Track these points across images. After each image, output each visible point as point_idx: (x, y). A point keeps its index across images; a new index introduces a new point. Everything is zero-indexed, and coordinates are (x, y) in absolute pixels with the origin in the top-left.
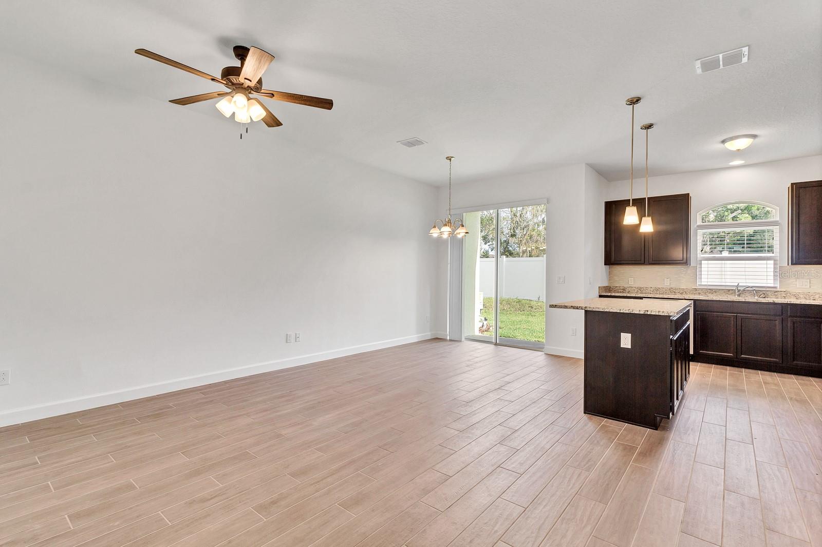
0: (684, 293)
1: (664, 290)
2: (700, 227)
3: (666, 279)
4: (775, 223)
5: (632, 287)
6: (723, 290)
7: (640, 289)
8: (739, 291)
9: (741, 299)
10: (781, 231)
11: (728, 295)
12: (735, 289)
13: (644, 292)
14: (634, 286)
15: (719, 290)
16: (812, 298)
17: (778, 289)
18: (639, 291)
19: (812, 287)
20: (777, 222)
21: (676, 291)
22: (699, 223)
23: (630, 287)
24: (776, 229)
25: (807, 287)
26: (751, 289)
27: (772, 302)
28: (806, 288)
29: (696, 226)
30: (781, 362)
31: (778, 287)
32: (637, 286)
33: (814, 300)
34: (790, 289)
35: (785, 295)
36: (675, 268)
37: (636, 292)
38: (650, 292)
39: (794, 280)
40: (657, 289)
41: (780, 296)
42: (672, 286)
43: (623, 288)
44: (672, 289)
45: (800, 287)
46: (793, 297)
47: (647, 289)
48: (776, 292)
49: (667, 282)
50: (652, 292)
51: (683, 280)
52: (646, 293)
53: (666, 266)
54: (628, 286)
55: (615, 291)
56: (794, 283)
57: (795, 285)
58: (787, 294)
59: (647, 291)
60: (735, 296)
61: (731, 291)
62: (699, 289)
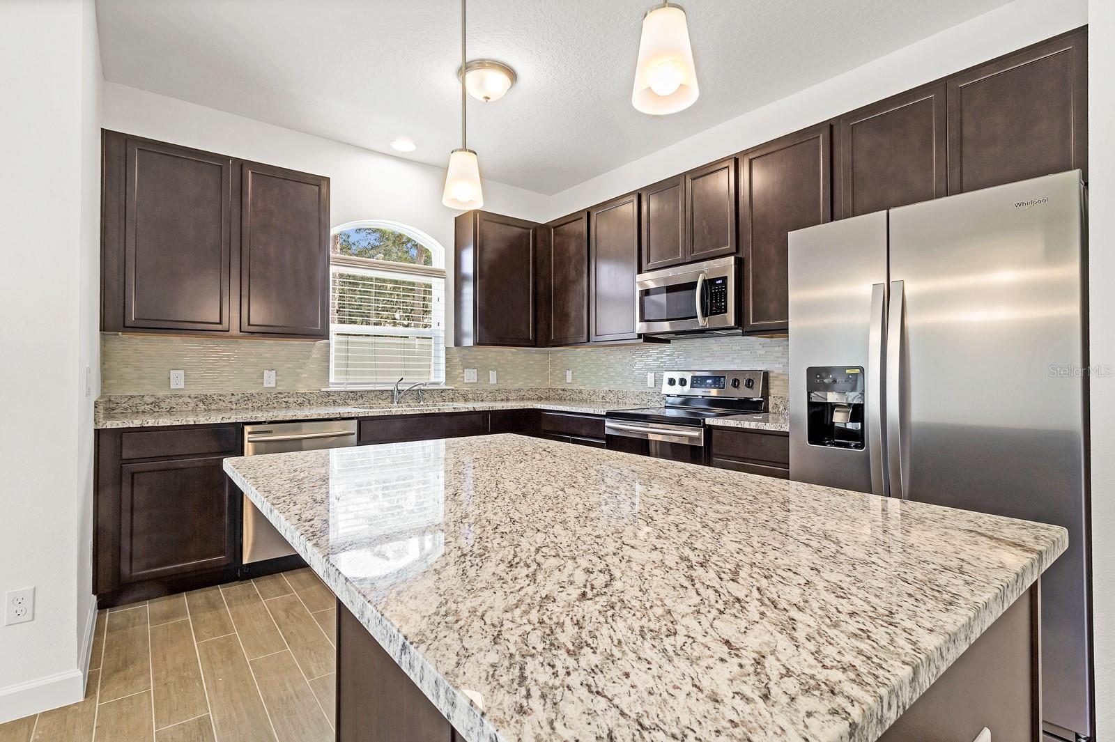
0: (306, 403)
1: (263, 398)
3: (266, 372)
4: (439, 274)
5: (180, 397)
6: (372, 391)
7: (201, 398)
8: (399, 392)
10: (447, 289)
11: (380, 401)
12: (392, 388)
13: (213, 407)
14: (188, 393)
15: (368, 392)
17: (444, 387)
18: (201, 405)
19: (479, 382)
20: (444, 272)
21: (291, 400)
23: (173, 396)
25: (473, 381)
28: (473, 383)
31: (445, 384)
32: (192, 393)
33: (482, 401)
34: (457, 385)
35: (453, 397)
36: (287, 345)
37: (190, 408)
38: (229, 405)
39: (461, 371)
40: (248, 398)
41: (447, 398)
42: (280, 389)
43: (153, 400)
44: (282, 396)
45: (468, 381)
46: (461, 398)
47: (221, 398)
48: (443, 391)
49: (270, 380)
50: (234, 407)
51: (301, 373)
52: (219, 410)
53: (267, 342)
54: (168, 393)
55: (126, 409)
56: (461, 375)
57: (462, 379)
58: (455, 396)
59: (221, 403)
60: (392, 402)
61: (386, 395)
62: (335, 392)
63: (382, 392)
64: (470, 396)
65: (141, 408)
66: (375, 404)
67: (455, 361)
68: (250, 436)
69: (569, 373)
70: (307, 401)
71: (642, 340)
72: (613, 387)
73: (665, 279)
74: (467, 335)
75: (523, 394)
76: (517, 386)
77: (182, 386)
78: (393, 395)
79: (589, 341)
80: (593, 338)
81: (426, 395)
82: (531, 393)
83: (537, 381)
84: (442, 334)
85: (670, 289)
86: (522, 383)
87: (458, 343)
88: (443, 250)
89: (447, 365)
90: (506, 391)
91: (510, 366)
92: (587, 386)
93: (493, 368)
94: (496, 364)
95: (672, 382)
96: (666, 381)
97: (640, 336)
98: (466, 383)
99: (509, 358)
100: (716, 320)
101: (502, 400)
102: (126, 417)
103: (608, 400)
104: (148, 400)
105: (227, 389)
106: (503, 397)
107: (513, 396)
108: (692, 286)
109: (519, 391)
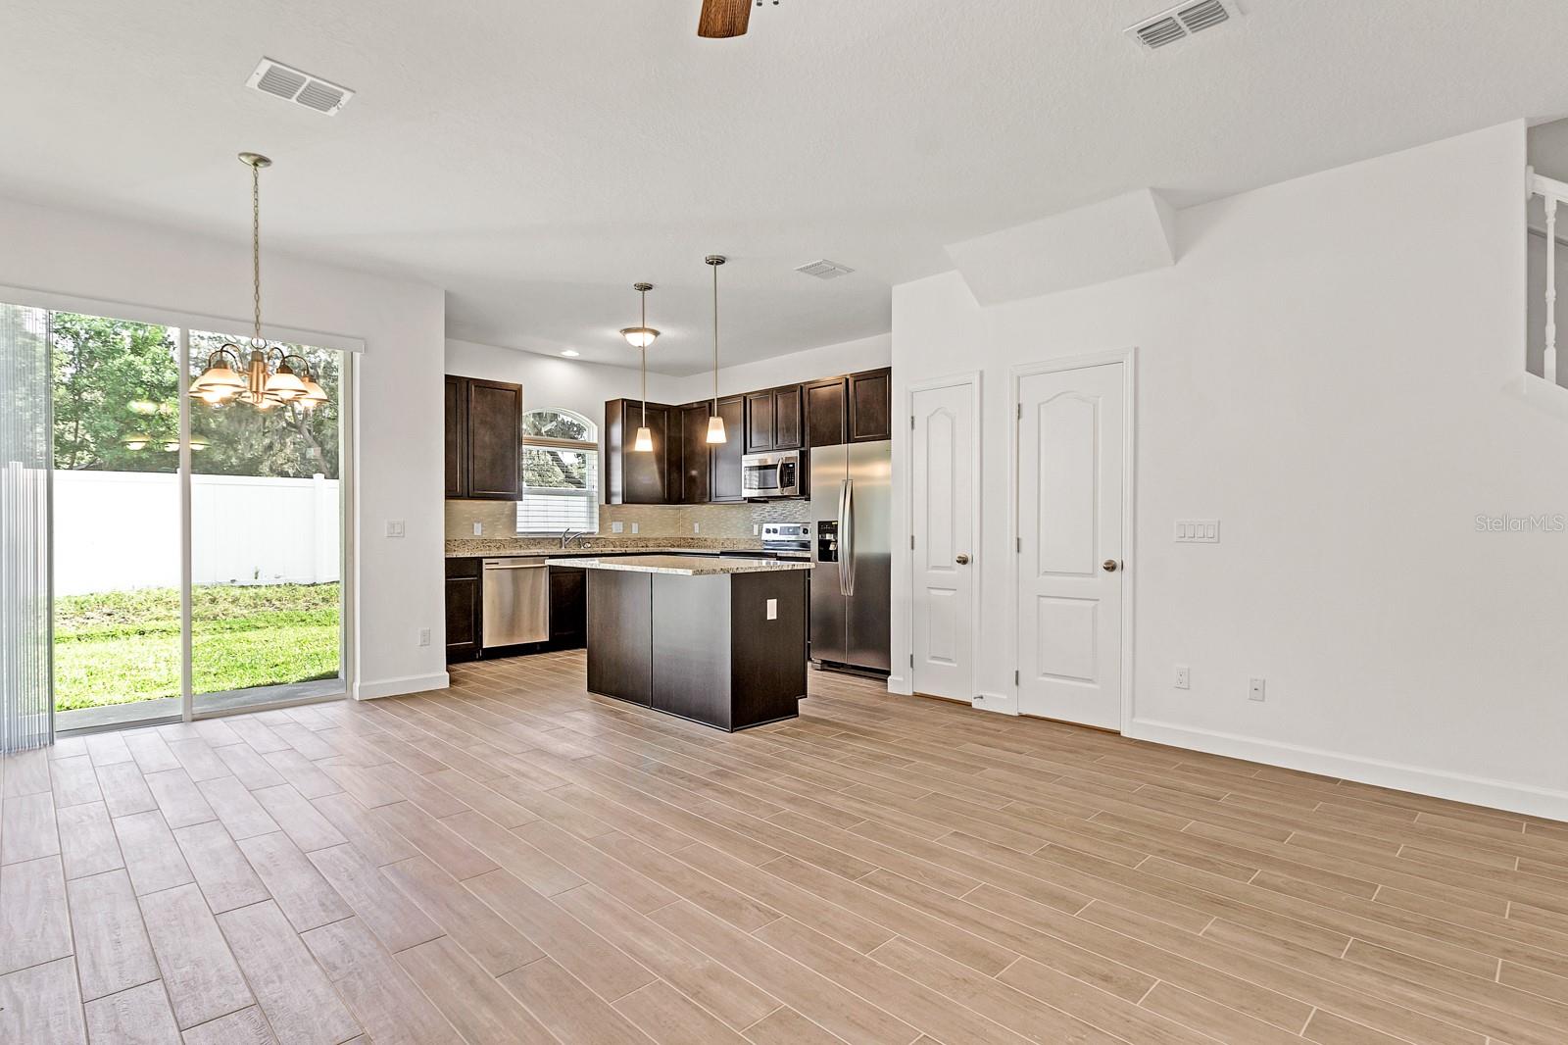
1: (474, 543)
4: (591, 447)
8: (566, 539)
15: (543, 539)
19: (624, 532)
24: (591, 454)
25: (619, 531)
31: (597, 534)
33: (627, 547)
35: (605, 544)
36: (488, 504)
39: (611, 523)
40: (465, 543)
41: (601, 544)
42: (484, 536)
44: (486, 542)
46: (611, 545)
48: (598, 539)
49: (478, 530)
56: (611, 527)
57: (611, 530)
60: (561, 547)
61: (556, 541)
62: (521, 538)
63: (553, 539)
64: (617, 543)
67: (606, 515)
68: (486, 565)
69: (696, 525)
71: (746, 502)
72: (730, 536)
73: (760, 460)
74: (616, 495)
75: (659, 542)
76: (654, 536)
78: (561, 542)
79: (710, 500)
80: (713, 499)
82: (665, 541)
83: (671, 532)
84: (596, 495)
85: (760, 468)
86: (658, 533)
87: (608, 501)
88: (596, 428)
89: (600, 518)
90: (645, 539)
91: (649, 518)
92: (711, 535)
93: (636, 520)
95: (768, 531)
96: (764, 530)
97: (745, 499)
98: (614, 533)
99: (648, 513)
100: (787, 491)
101: (643, 546)
106: (643, 544)
107: (651, 544)
108: (774, 467)
109: (656, 539)
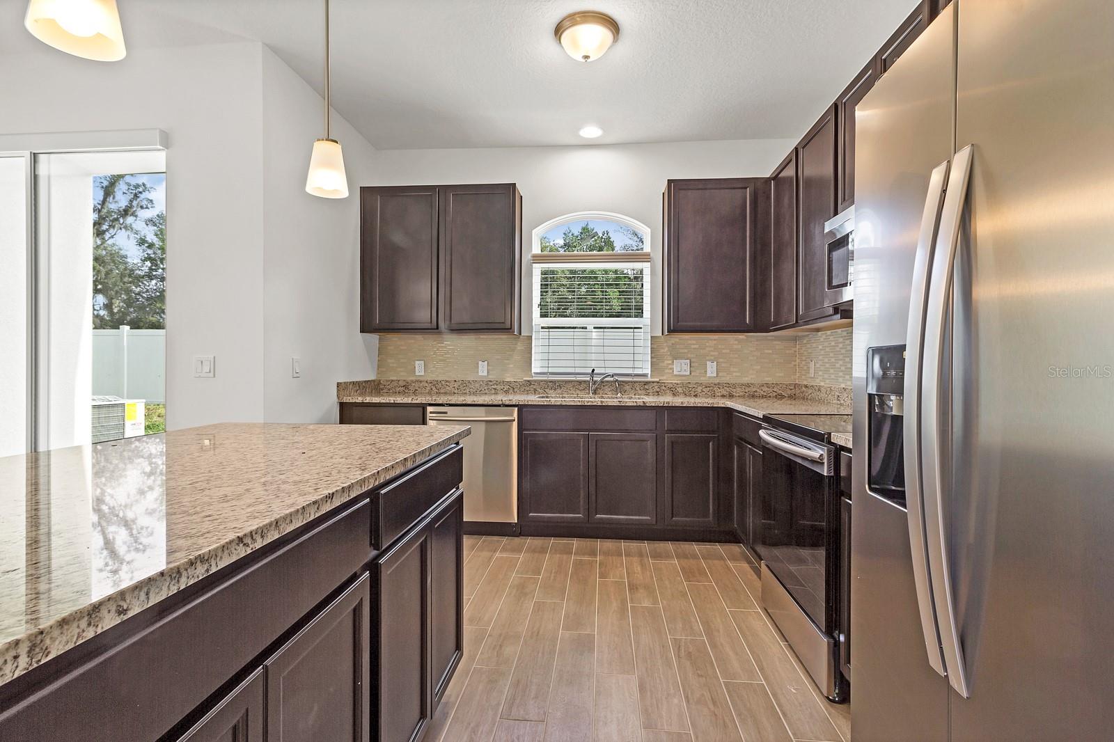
0: (511, 391)
1: (477, 385)
2: (538, 259)
3: (480, 363)
4: (645, 258)
5: (421, 382)
6: (572, 381)
7: (435, 383)
8: (595, 382)
9: (596, 400)
10: (653, 273)
11: (578, 392)
12: (588, 379)
13: (442, 391)
14: (426, 379)
15: (567, 382)
16: (693, 394)
17: (649, 379)
18: (434, 389)
19: (693, 374)
20: (648, 255)
21: (498, 387)
22: (536, 250)
23: (417, 381)
24: (646, 267)
25: (685, 373)
26: (612, 379)
27: (642, 404)
28: (685, 376)
29: (530, 257)
30: (654, 523)
31: (649, 376)
32: (429, 379)
33: (696, 396)
34: (665, 378)
35: (658, 390)
36: (496, 339)
37: (427, 391)
38: (453, 389)
39: (670, 362)
40: (465, 384)
41: (652, 391)
42: (491, 377)
43: (404, 383)
44: (491, 383)
45: (678, 373)
46: (668, 391)
47: (448, 384)
48: (647, 383)
49: (483, 370)
50: (456, 391)
51: (509, 364)
52: (445, 393)
53: (482, 337)
54: (414, 379)
55: (389, 390)
56: (670, 366)
57: (671, 371)
58: (660, 388)
59: (448, 388)
60: (589, 393)
62: (535, 381)
63: (581, 382)
64: (680, 390)
65: (398, 389)
66: (573, 394)
67: (662, 351)
68: (431, 415)
69: (812, 365)
70: (512, 389)
75: (754, 390)
76: (746, 380)
77: (423, 374)
78: (589, 386)
80: (800, 317)
81: (627, 387)
82: (767, 389)
83: (778, 374)
86: (753, 377)
89: (653, 355)
90: (727, 385)
91: (736, 356)
92: (827, 381)
93: (712, 358)
94: (716, 353)
97: (836, 310)
98: (676, 375)
99: (735, 347)
101: (723, 396)
102: (389, 395)
103: (842, 402)
104: (401, 383)
105: (451, 376)
106: (725, 393)
107: (739, 392)
109: (748, 385)
